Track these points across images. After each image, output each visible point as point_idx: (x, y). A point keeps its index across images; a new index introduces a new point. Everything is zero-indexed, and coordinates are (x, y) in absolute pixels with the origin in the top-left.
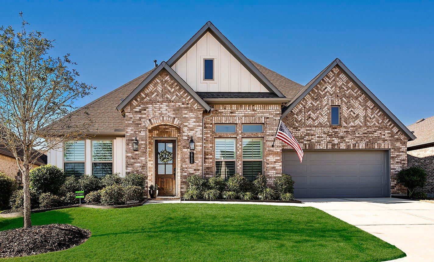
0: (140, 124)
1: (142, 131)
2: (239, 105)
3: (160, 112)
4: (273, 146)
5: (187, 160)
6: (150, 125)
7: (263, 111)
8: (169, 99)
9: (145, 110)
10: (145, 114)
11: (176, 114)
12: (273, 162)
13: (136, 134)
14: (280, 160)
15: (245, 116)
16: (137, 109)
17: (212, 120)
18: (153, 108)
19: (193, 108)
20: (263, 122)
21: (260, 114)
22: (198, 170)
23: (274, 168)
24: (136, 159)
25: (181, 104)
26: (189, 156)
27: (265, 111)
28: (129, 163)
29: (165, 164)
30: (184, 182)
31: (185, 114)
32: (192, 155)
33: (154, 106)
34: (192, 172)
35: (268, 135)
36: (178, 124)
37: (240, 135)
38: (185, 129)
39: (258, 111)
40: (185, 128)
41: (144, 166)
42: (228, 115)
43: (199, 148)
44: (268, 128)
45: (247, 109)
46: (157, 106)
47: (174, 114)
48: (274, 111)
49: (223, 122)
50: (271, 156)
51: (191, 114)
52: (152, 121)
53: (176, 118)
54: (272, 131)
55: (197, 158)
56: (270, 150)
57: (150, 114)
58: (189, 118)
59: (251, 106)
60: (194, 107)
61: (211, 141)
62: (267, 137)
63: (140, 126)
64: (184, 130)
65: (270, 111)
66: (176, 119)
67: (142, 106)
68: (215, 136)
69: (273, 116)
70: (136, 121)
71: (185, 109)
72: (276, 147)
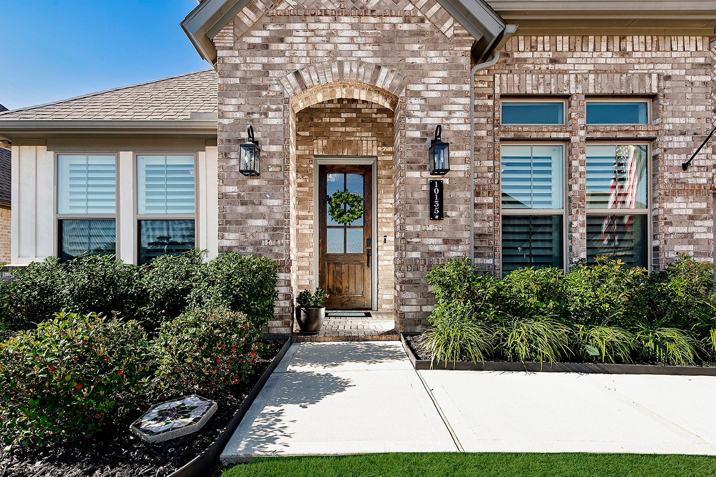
0: (266, 88)
1: (272, 110)
2: (578, 38)
3: (329, 47)
4: (685, 167)
5: (420, 207)
6: (299, 90)
7: (654, 55)
8: (361, 5)
9: (282, 40)
10: (282, 53)
11: (384, 54)
12: (686, 218)
13: (252, 121)
14: (708, 211)
15: (596, 72)
16: (257, 37)
17: (492, 84)
18: (308, 34)
19: (439, 35)
20: (655, 90)
21: (644, 66)
22: (458, 242)
23: (688, 237)
24: (253, 203)
25: (400, 20)
26: (426, 196)
27: (659, 54)
28: (229, 217)
29: (345, 227)
30: (410, 282)
31: (414, 54)
32: (436, 191)
33: (312, 26)
34: (437, 249)
35: (671, 133)
36: (392, 87)
37: (582, 133)
38: (414, 105)
39: (638, 55)
40: (413, 100)
41: (279, 229)
42: (544, 67)
43: (459, 169)
44: (670, 108)
45: (604, 48)
46: (321, 26)
47: (375, 54)
48: (688, 54)
49: (529, 90)
50: (679, 199)
51: (432, 53)
52: (306, 77)
53: (385, 66)
54: (682, 121)
55: (453, 200)
56: (676, 181)
57: (299, 54)
58: (426, 68)
59: (617, 39)
60: (442, 29)
61: (491, 152)
62: (667, 138)
63: (264, 93)
64: (410, 107)
65: (674, 55)
66: (384, 71)
67: (271, 27)
68: (503, 136)
69: (683, 72)
70: (251, 79)
71: (413, 39)
72: (696, 169)
